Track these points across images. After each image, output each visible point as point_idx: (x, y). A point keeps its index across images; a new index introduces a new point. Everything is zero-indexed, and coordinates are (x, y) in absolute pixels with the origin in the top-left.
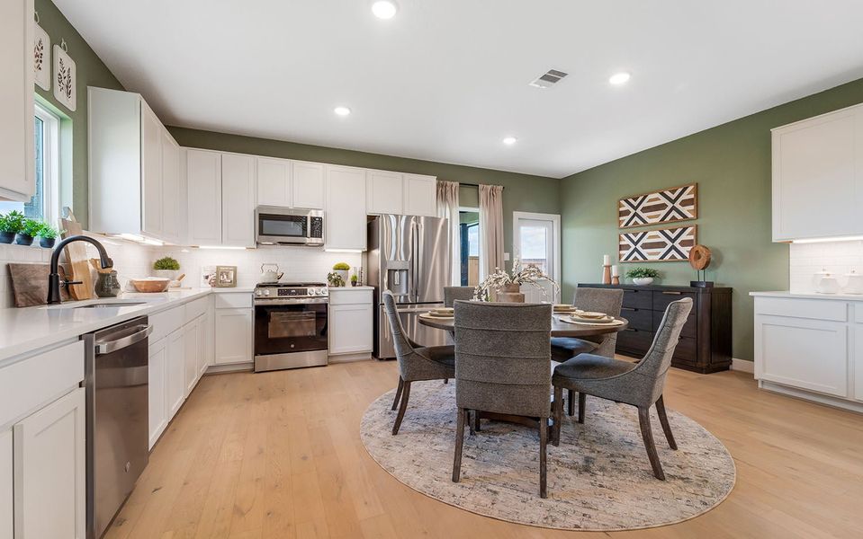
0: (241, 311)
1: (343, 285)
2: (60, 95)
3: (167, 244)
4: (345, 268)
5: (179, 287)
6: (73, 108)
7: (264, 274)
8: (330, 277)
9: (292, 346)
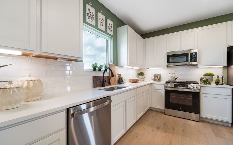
0: (160, 91)
1: (210, 84)
2: (109, 32)
3: (140, 68)
4: (212, 75)
5: (143, 81)
6: (112, 34)
7: (169, 77)
8: (201, 79)
9: (181, 108)
